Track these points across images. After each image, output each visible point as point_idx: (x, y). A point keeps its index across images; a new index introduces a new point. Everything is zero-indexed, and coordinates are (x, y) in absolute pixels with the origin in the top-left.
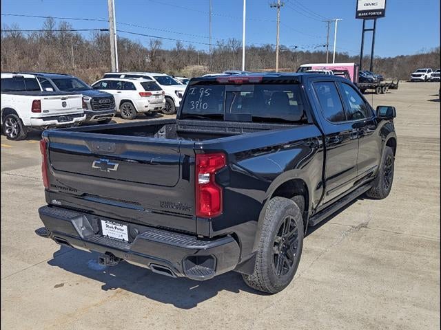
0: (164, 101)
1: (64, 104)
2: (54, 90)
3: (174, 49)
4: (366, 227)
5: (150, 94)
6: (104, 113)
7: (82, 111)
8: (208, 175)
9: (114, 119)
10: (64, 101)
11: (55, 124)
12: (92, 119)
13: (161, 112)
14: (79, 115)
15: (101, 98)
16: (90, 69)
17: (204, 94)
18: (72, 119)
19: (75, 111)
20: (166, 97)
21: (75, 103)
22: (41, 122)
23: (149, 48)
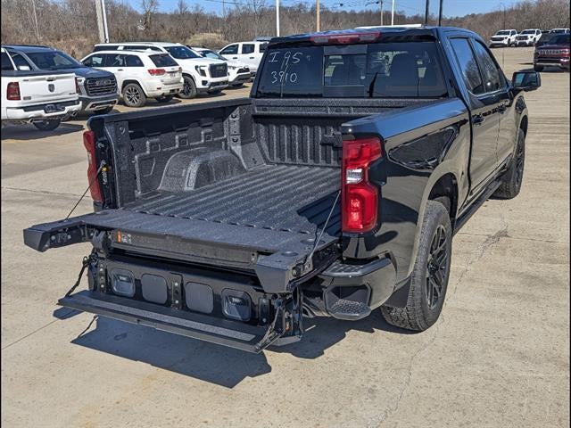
0: (182, 80)
1: (51, 88)
2: (31, 68)
3: (176, 11)
4: (507, 236)
5: (163, 71)
6: (102, 99)
7: (76, 96)
8: (360, 171)
9: (116, 107)
10: (50, 83)
11: (41, 116)
12: (88, 108)
13: (177, 96)
14: (73, 103)
15: (99, 79)
16: (62, 41)
17: (291, 60)
18: (64, 109)
19: (67, 97)
20: (184, 75)
21: (66, 85)
22: (21, 114)
23: (141, 12)
